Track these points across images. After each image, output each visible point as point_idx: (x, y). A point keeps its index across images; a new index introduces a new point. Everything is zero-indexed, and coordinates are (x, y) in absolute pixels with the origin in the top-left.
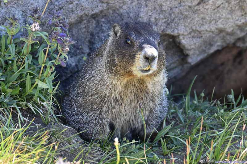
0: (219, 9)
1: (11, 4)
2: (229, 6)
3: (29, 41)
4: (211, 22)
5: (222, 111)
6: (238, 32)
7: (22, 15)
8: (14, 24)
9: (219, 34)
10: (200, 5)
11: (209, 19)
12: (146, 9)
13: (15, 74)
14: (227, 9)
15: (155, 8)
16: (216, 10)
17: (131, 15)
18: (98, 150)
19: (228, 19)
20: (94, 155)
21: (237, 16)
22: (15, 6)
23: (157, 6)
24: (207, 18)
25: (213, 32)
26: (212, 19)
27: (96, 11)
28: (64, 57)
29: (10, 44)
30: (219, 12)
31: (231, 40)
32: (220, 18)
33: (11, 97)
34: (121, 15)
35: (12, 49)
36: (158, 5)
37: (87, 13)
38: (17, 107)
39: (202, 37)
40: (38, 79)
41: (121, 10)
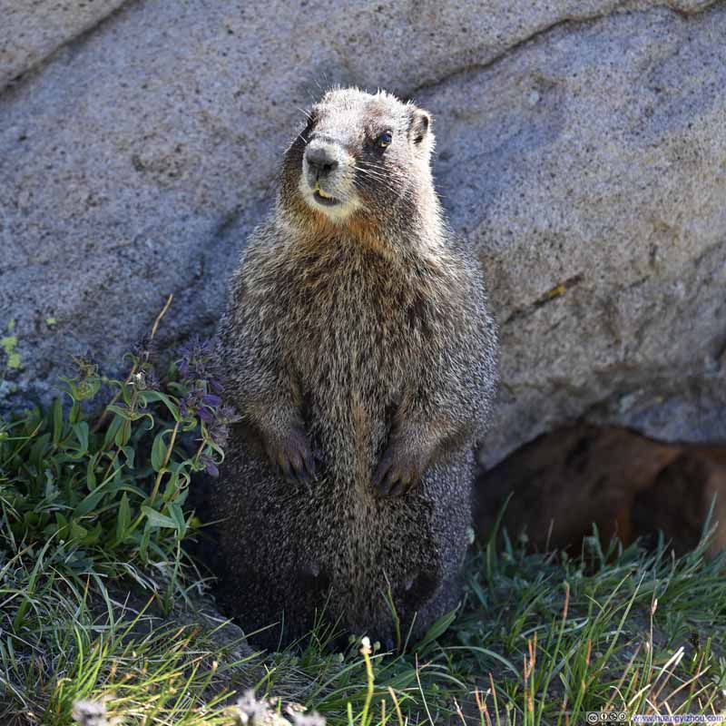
0: (555, 331)
1: (64, 327)
2: (579, 325)
3: (128, 413)
4: (536, 364)
5: (579, 575)
6: (597, 388)
9: (553, 393)
10: (513, 323)
11: (533, 356)
13: (90, 495)
14: (575, 332)
16: (549, 335)
18: (298, 674)
19: (577, 355)
20: (289, 686)
21: (598, 348)
22: (74, 332)
24: (529, 353)
25: (540, 388)
26: (540, 355)
28: (215, 451)
29: (76, 422)
30: (556, 340)
31: (577, 407)
32: (557, 354)
33: (79, 550)
35: (82, 434)
38: (96, 575)
39: (514, 399)
40: (148, 504)
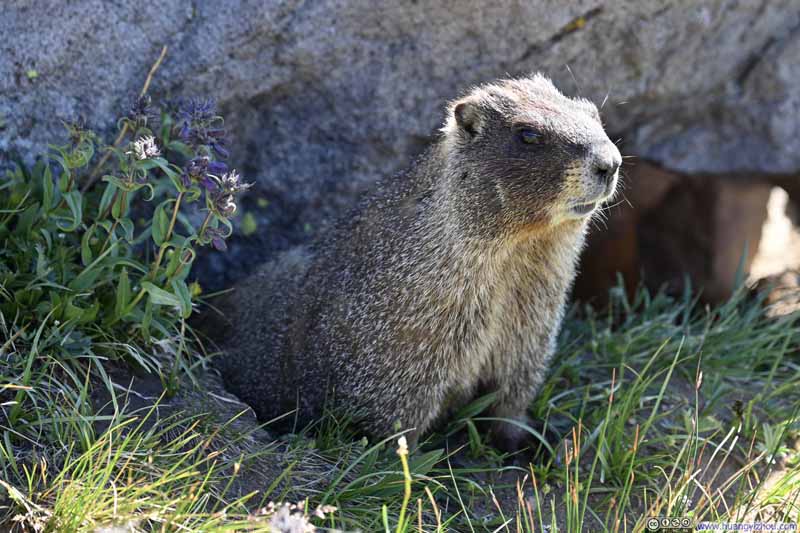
1: (46, 80)
2: (598, 58)
3: (127, 184)
5: (607, 332)
7: (76, 107)
8: (82, 139)
10: (529, 60)
12: (393, 75)
13: (85, 271)
14: (593, 66)
15: (415, 73)
17: (354, 92)
18: (315, 458)
19: (595, 89)
21: (618, 81)
22: (58, 85)
23: (420, 68)
27: (265, 87)
28: (221, 224)
29: (67, 191)
33: (76, 330)
34: (326, 94)
35: (75, 204)
36: (423, 63)
37: (242, 94)
38: (96, 358)
40: (149, 280)
41: (328, 83)
